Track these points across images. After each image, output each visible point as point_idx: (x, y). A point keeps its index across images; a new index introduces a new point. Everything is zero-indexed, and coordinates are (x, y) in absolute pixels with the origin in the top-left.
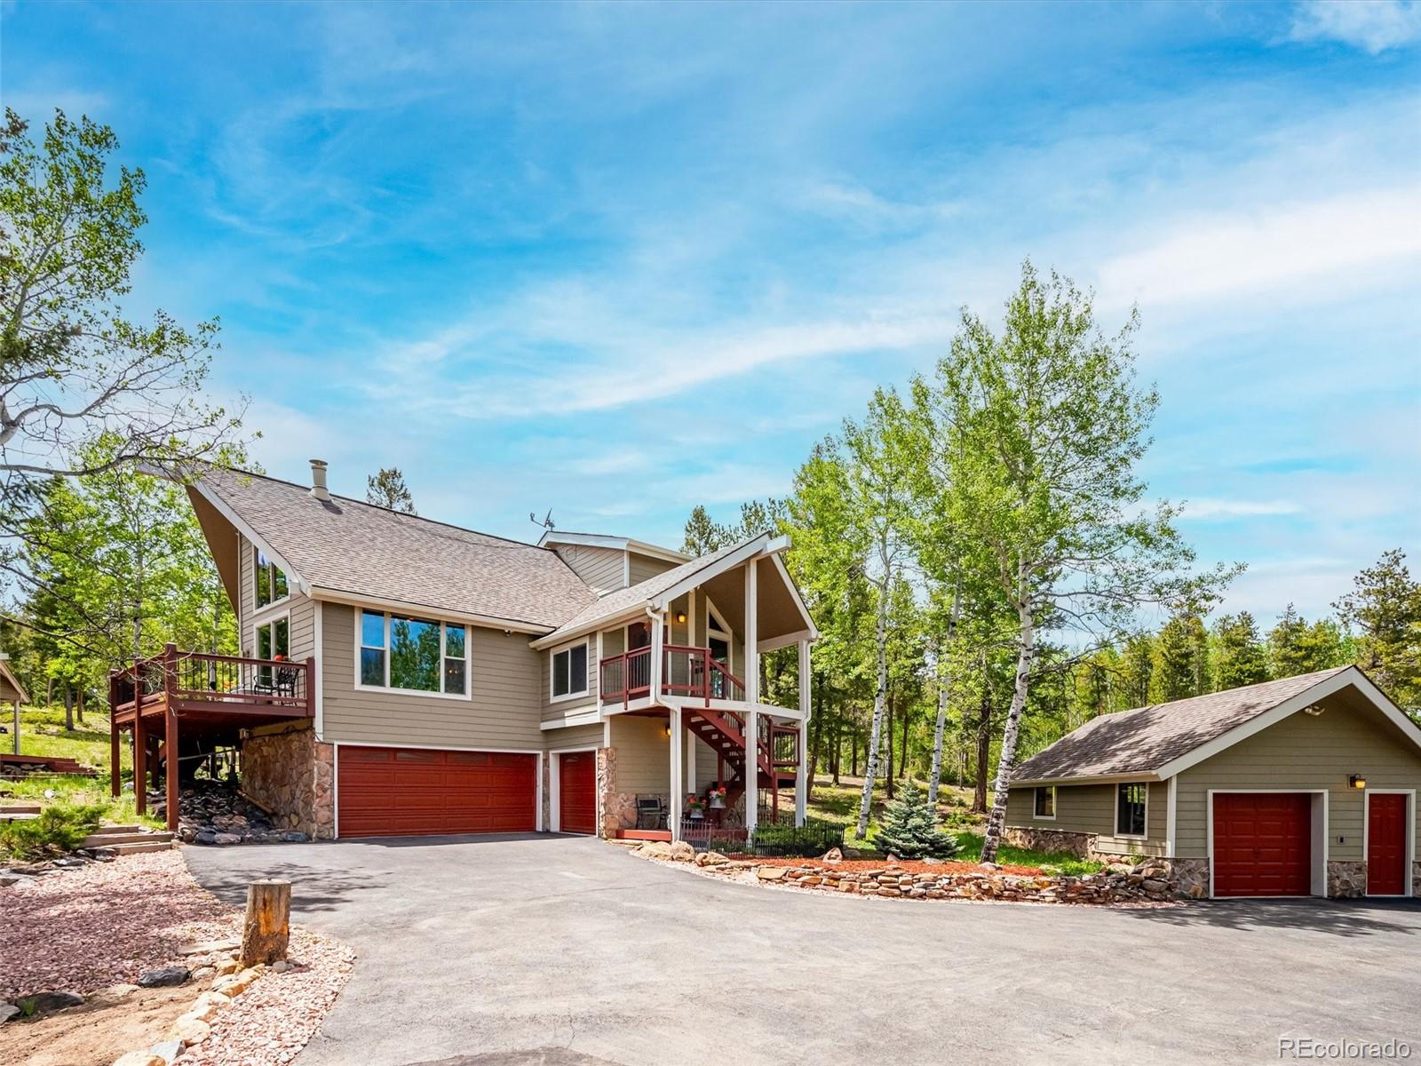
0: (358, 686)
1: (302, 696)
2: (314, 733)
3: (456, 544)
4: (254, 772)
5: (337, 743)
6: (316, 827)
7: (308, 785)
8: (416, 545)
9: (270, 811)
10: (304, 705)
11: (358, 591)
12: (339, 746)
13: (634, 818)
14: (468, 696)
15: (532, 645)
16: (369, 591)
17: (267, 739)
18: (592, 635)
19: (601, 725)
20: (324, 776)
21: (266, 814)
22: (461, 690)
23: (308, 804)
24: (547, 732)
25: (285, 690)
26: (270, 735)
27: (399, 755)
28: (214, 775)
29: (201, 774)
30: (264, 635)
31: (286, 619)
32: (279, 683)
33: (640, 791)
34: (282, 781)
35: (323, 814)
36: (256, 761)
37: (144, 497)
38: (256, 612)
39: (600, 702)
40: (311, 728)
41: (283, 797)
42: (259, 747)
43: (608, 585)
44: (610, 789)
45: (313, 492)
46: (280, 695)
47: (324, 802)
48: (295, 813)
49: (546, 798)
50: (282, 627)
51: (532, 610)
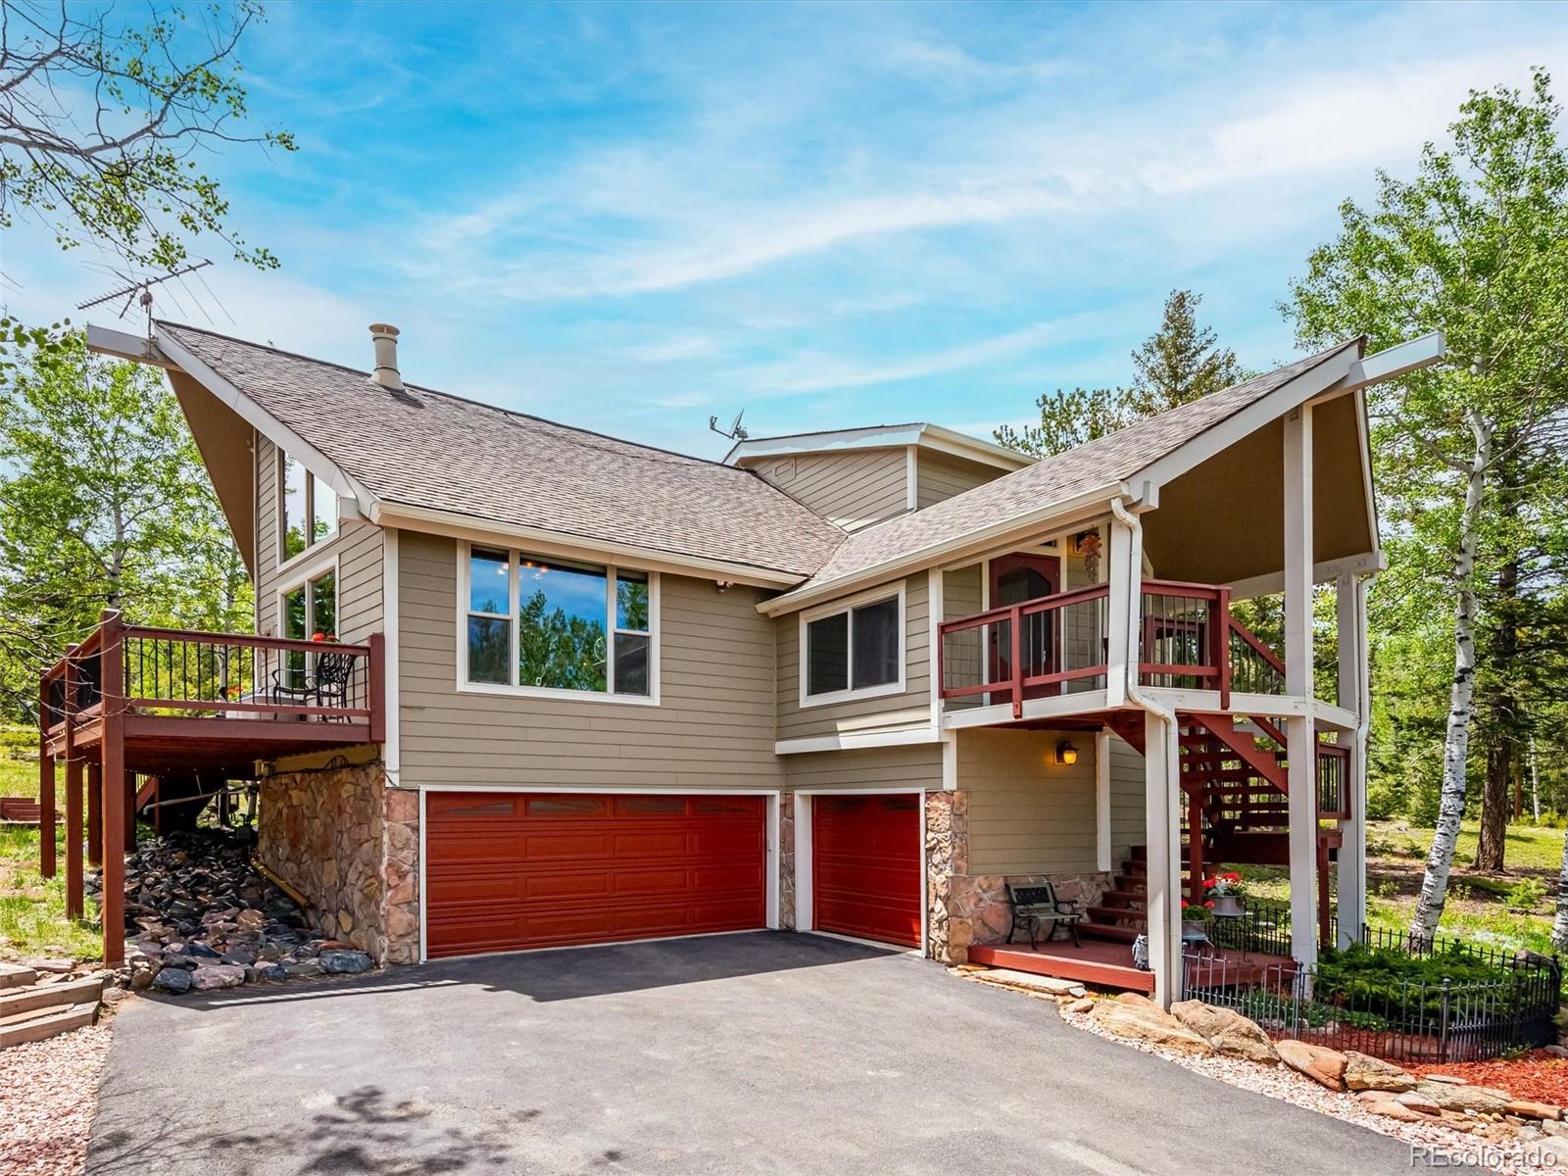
0: (463, 684)
1: (360, 705)
2: (383, 771)
3: (608, 457)
4: (276, 830)
5: (424, 789)
6: (386, 944)
7: (372, 865)
8: (547, 454)
9: (302, 901)
10: (365, 721)
11: (465, 510)
12: (429, 794)
13: (1000, 922)
14: (654, 699)
15: (764, 607)
16: (485, 512)
17: (298, 777)
18: (916, 578)
19: (937, 748)
20: (402, 849)
21: (296, 905)
22: (641, 687)
23: (370, 898)
24: (787, 759)
25: (330, 695)
26: (302, 772)
27: (534, 805)
28: (224, 820)
29: (208, 819)
30: (294, 602)
31: (331, 572)
32: (319, 680)
33: (1011, 870)
34: (324, 850)
35: (400, 919)
36: (280, 813)
37: (124, 423)
38: (280, 568)
39: (936, 704)
40: (378, 761)
41: (324, 878)
42: (286, 791)
43: (867, 511)
44: (957, 869)
45: (376, 377)
46: (320, 703)
47: (400, 896)
48: (346, 909)
49: (788, 870)
50: (324, 588)
51: (758, 549)
